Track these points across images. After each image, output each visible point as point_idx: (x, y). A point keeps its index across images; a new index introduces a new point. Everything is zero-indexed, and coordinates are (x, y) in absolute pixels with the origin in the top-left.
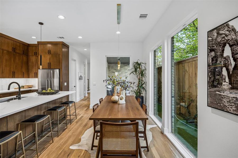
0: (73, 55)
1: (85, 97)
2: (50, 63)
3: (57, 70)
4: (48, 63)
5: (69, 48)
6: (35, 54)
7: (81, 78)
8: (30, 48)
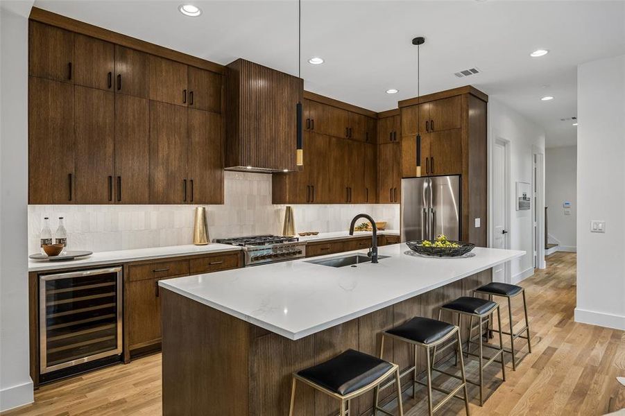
0: (501, 126)
1: (537, 270)
2: (432, 158)
3: (448, 177)
4: (427, 159)
5: (486, 103)
6: (393, 139)
7: (523, 204)
8: (380, 123)
